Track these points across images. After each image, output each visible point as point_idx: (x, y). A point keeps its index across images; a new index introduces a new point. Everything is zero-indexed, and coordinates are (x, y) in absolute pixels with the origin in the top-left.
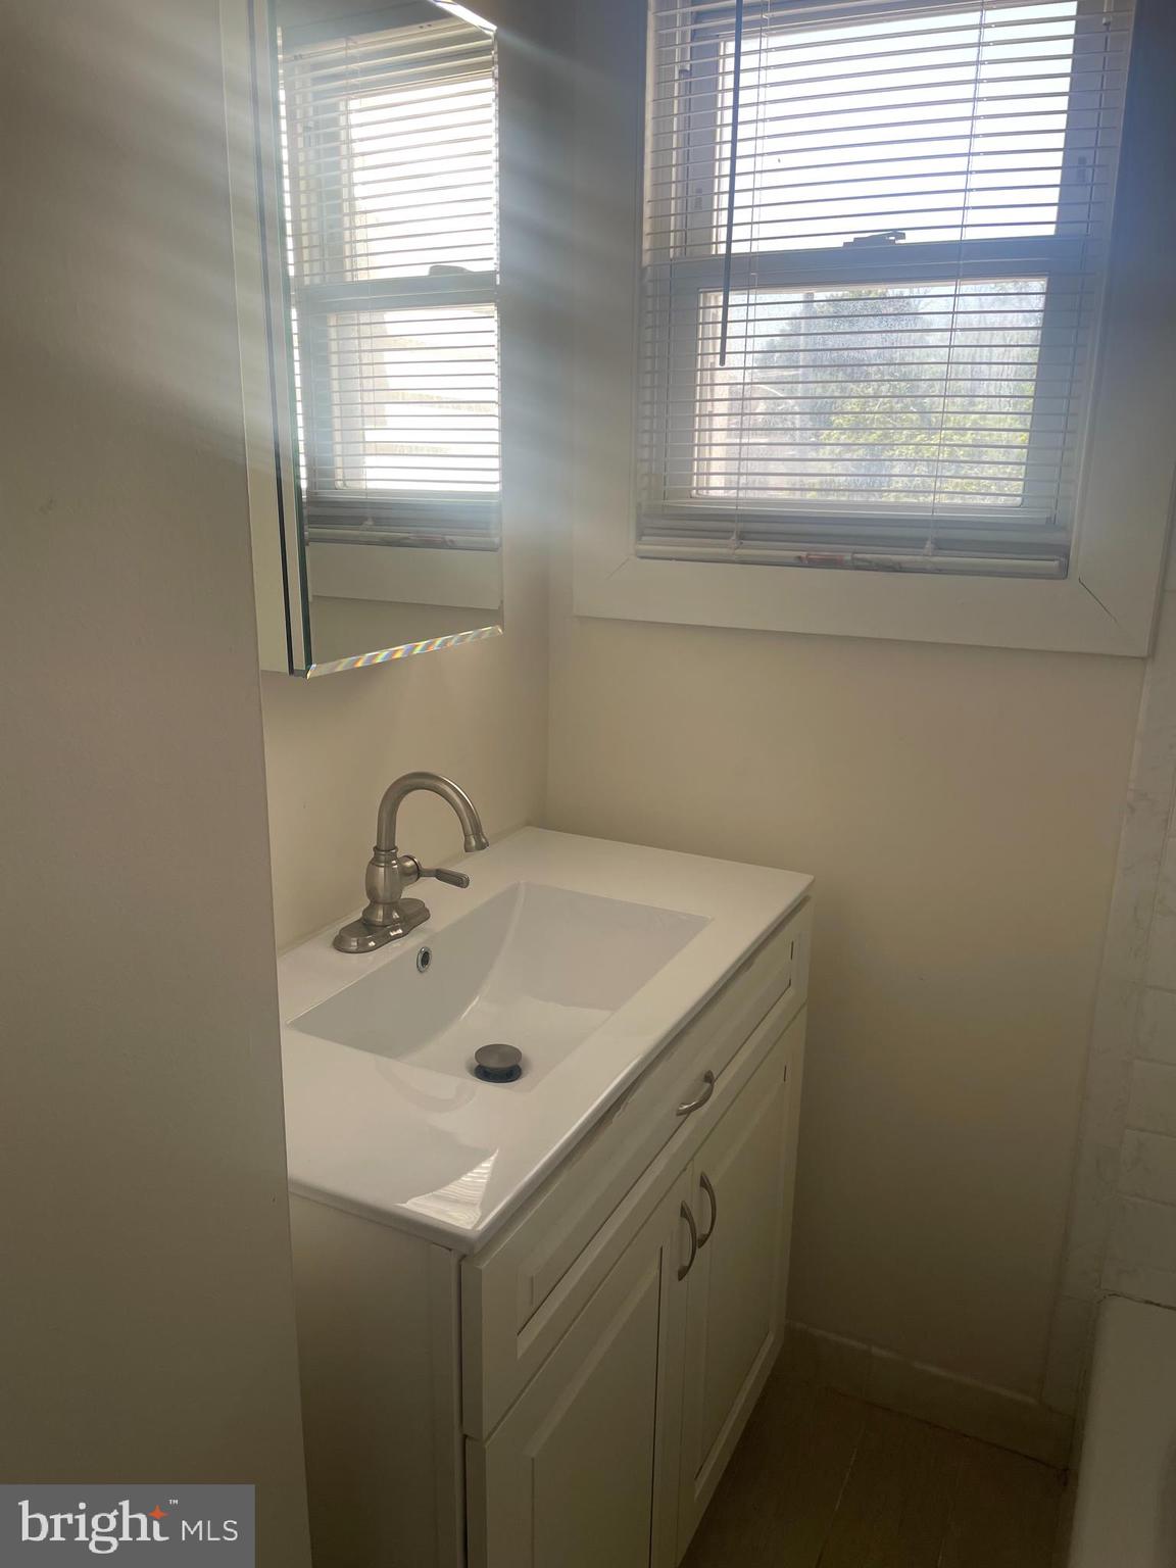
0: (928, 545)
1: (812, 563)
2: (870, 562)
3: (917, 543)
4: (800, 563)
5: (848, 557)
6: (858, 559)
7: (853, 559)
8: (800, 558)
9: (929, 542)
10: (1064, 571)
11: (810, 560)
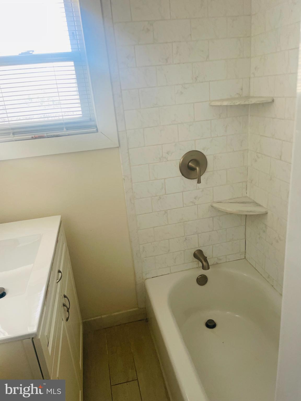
0: (65, 129)
1: (36, 138)
2: (52, 135)
3: (62, 129)
4: (33, 138)
5: (46, 135)
6: (48, 135)
7: (47, 135)
8: (32, 137)
9: (64, 128)
10: (97, 131)
11: (35, 137)
